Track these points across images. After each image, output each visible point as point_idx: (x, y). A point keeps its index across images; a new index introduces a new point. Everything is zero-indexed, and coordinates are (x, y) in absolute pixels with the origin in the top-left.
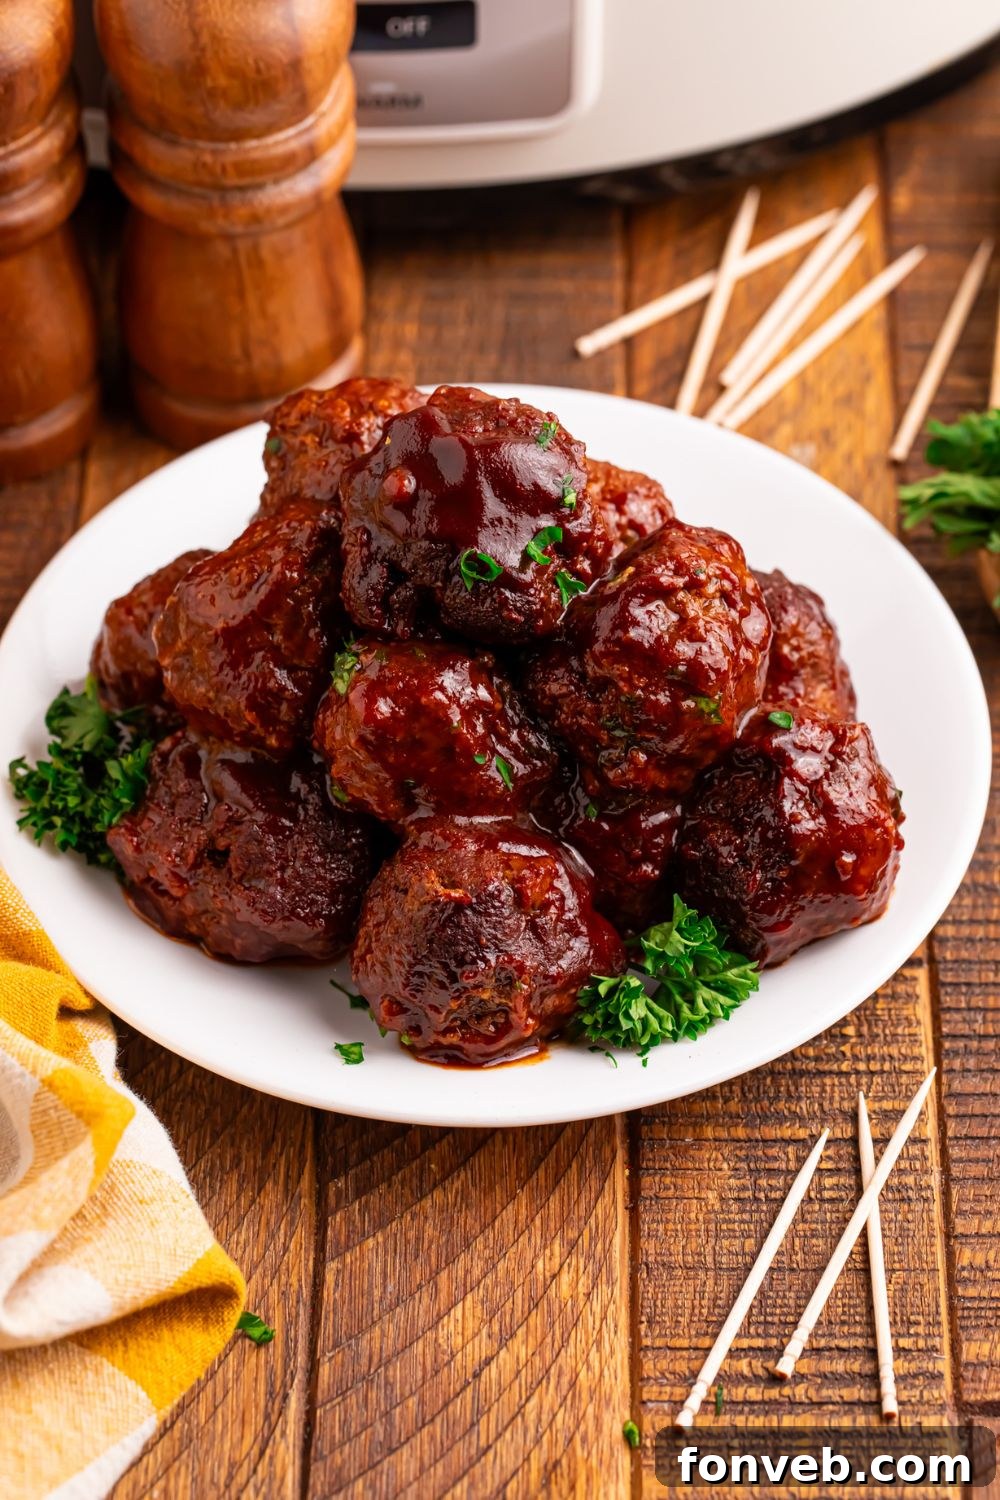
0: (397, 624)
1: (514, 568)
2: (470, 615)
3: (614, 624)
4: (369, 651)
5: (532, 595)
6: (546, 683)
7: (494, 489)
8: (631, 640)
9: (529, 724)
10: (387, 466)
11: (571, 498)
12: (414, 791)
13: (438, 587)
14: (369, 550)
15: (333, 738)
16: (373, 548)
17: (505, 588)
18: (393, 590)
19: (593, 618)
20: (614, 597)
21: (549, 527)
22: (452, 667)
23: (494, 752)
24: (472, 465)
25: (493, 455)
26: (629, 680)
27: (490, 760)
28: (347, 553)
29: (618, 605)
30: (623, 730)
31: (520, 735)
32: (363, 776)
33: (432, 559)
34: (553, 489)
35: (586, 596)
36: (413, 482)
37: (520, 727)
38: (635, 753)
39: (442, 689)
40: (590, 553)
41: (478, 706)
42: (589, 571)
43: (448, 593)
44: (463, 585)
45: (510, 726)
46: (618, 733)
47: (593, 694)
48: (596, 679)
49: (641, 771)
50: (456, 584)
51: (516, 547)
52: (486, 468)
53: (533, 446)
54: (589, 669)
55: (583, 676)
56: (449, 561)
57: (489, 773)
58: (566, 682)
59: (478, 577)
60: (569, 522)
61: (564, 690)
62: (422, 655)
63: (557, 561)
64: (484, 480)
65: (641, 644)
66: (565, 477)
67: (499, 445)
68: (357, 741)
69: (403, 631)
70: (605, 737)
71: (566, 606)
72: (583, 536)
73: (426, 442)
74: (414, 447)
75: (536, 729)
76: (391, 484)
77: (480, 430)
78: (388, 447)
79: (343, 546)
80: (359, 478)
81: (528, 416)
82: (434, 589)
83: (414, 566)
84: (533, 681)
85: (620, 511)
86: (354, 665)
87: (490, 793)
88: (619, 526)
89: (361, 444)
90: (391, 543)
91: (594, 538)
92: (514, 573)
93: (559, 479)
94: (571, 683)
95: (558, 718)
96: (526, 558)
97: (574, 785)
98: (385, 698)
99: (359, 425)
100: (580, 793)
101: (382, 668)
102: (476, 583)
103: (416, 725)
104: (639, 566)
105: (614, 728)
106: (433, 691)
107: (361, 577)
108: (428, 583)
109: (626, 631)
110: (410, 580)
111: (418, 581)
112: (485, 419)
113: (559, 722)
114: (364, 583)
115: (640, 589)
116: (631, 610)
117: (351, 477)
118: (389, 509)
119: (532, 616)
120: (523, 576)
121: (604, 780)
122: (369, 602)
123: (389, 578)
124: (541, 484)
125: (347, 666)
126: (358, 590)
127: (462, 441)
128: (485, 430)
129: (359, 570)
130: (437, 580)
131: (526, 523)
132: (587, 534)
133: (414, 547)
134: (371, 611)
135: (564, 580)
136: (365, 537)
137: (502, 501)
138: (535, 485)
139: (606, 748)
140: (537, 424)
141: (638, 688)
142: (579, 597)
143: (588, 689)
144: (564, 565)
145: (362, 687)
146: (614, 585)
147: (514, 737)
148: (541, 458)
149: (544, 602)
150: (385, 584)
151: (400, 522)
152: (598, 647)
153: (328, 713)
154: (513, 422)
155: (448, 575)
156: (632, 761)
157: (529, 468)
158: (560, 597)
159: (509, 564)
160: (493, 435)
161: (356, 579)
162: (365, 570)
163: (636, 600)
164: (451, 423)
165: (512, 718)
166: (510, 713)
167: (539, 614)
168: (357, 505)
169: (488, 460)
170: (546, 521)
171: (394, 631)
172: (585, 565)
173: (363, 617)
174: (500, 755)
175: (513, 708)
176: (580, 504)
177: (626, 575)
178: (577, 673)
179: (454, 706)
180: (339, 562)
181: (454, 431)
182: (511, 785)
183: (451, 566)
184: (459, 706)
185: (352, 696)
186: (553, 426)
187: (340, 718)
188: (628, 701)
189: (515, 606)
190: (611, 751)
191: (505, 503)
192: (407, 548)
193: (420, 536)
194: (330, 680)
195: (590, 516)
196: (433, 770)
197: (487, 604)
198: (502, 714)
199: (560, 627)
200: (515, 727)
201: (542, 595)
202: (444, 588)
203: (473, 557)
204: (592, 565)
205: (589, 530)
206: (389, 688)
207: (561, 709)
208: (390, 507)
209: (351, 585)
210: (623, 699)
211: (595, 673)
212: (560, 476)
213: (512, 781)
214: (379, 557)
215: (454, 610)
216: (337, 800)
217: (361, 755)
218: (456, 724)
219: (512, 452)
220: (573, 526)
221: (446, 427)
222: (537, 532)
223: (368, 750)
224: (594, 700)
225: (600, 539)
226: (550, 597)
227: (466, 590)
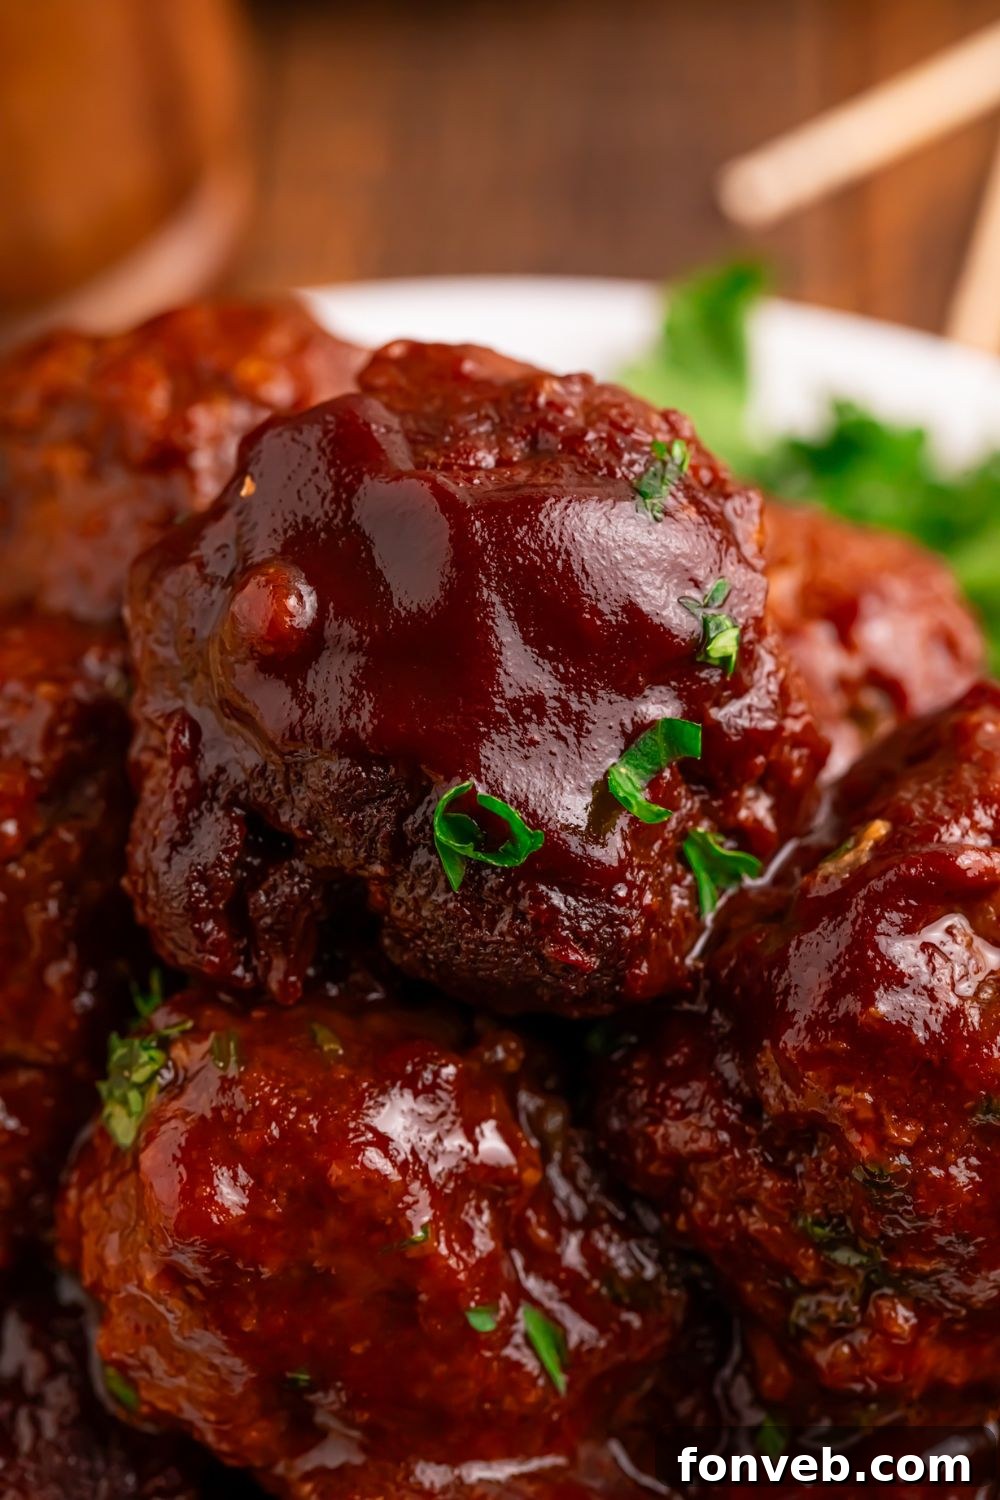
0: (268, 967)
1: (575, 830)
2: (457, 949)
3: (835, 979)
4: (197, 1034)
5: (620, 902)
6: (656, 1121)
7: (521, 619)
8: (881, 1020)
9: (612, 1220)
10: (245, 556)
11: (725, 644)
12: (312, 1398)
13: (377, 876)
14: (195, 775)
15: (101, 1260)
16: (208, 765)
17: (550, 886)
18: (256, 879)
19: (781, 961)
20: (835, 906)
21: (668, 721)
22: (411, 1083)
23: (520, 1295)
24: (465, 558)
25: (522, 531)
26: (874, 1128)
27: (510, 1319)
28: (144, 772)
29: (847, 928)
30: (857, 1249)
31: (586, 1247)
32: (179, 1361)
33: (358, 806)
34: (678, 620)
35: (762, 891)
36: (310, 601)
37: (588, 1224)
38: (885, 1305)
39: (383, 1142)
40: (774, 781)
41: (476, 1178)
42: (769, 823)
43: (401, 892)
44: (438, 874)
45: (558, 1226)
46: (843, 1256)
47: (780, 1154)
48: (786, 1119)
49: (903, 1353)
50: (420, 870)
51: (579, 774)
52: (502, 566)
53: (627, 506)
54: (770, 1092)
55: (753, 1106)
56: (402, 815)
57: (509, 1351)
58: (707, 1120)
59: (480, 856)
60: (719, 704)
61: (704, 1142)
62: (332, 1047)
63: (687, 805)
64: (496, 599)
65: (906, 1030)
66: (710, 586)
67: (537, 503)
68: (158, 1277)
69: (284, 984)
70: (811, 1264)
71: (709, 918)
72: (755, 740)
73: (345, 492)
74: (316, 509)
75: (628, 1231)
76: (252, 605)
77: (488, 460)
78: (247, 503)
79: (135, 751)
80: (172, 582)
81: (614, 425)
82: (365, 881)
83: (312, 821)
84: (623, 1108)
85: (846, 639)
86: (157, 1073)
87: (509, 1402)
88: (844, 684)
89: (191, 475)
90: (252, 759)
91: (784, 741)
92: (574, 843)
93: (694, 593)
94: (722, 1123)
95: (687, 1209)
96: (606, 803)
97: (727, 1372)
98: (232, 1167)
99: (188, 427)
100: (742, 1393)
101: (226, 1085)
102: (475, 868)
103: (315, 1236)
104: (899, 818)
105: (833, 1245)
106: (360, 1148)
107: (174, 845)
108: (348, 865)
109: (869, 1001)
110: (301, 856)
111: (322, 860)
112: (501, 432)
113: (690, 1220)
114: (181, 862)
115: (905, 886)
116: (882, 941)
117: (155, 577)
118: (246, 671)
119: (618, 955)
120: (597, 852)
121: (804, 1367)
122: (193, 912)
123: (247, 847)
124: (646, 608)
125: (139, 1076)
126: (167, 881)
127: (439, 492)
128: (501, 462)
129: (168, 826)
130: (369, 860)
131: (609, 712)
132: (765, 733)
133: (313, 776)
134: (202, 936)
135: (706, 851)
136: (185, 740)
137: (543, 654)
138: (631, 609)
139: (814, 1289)
140: (636, 446)
141: (898, 1149)
142: (743, 892)
143: (766, 1140)
144: (705, 811)
145: (174, 1134)
146: (835, 870)
147: (571, 1253)
148: (645, 540)
149: (651, 916)
150: (236, 865)
151: (274, 704)
152: (792, 1040)
153: (90, 1190)
154: (574, 441)
155: (400, 848)
156: (879, 1327)
157: (616, 564)
158: (694, 893)
159: (563, 816)
160: (522, 475)
161: (162, 851)
162: (183, 827)
163: (896, 917)
164: (412, 440)
165: (567, 1205)
166: (562, 1189)
167: (640, 946)
168: (167, 653)
169: (506, 544)
170: (659, 707)
171: (260, 985)
172: (759, 808)
173: (180, 946)
174: (535, 1303)
175: (569, 1174)
176: (747, 655)
177: (867, 845)
178: (738, 1098)
179: (415, 1186)
180: (124, 795)
181: (420, 465)
182: (561, 1380)
183: (409, 824)
184: (426, 1180)
185: (147, 1159)
186: (678, 450)
187: (118, 1211)
188: (871, 1181)
189: (575, 930)
190: (824, 1297)
191: (550, 657)
192: (294, 775)
193: (327, 744)
194: (96, 1104)
195: (773, 687)
196: (358, 1349)
197: (502, 926)
198: (543, 1194)
199: (694, 974)
200: (573, 1225)
201: (648, 898)
202: (392, 880)
203: (467, 803)
204: (774, 810)
205: (770, 724)
206: (243, 1138)
207: (694, 1188)
208: (251, 665)
209: (149, 867)
210: (858, 1175)
211: (785, 1102)
212: (697, 584)
213: (564, 1369)
214: (223, 794)
215: (418, 935)
216: (118, 1400)
217: (173, 1312)
218: (419, 1234)
219: (572, 522)
220: (731, 714)
221: (400, 454)
222: (633, 736)
223: (189, 1300)
224: (785, 1172)
225: (797, 741)
226: (667, 900)
227: (448, 888)
